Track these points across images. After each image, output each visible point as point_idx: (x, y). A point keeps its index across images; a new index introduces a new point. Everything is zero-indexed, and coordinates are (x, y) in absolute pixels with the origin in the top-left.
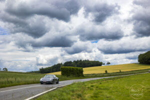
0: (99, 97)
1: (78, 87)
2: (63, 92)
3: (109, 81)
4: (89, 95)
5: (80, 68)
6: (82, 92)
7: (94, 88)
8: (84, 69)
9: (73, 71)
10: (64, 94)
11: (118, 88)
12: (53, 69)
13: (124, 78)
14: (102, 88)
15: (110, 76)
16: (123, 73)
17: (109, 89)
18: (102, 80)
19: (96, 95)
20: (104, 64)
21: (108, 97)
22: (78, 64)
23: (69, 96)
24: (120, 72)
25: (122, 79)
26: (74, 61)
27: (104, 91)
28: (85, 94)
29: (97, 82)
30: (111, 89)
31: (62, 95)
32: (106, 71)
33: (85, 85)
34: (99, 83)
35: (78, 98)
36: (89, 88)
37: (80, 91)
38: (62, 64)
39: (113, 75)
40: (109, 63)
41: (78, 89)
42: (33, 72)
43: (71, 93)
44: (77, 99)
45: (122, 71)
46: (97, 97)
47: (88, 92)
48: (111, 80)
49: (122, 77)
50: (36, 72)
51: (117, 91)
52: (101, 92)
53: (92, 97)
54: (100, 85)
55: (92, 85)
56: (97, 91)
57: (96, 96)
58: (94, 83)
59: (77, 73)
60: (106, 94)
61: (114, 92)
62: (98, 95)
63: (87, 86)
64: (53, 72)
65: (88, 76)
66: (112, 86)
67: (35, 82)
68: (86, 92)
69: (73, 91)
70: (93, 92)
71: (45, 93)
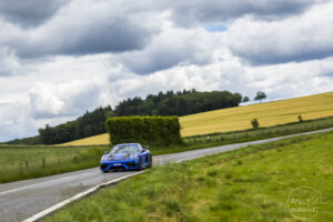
0: (236, 207)
1: (167, 180)
2: (119, 199)
3: (266, 152)
4: (203, 202)
5: (170, 118)
6: (181, 196)
7: (219, 181)
8: (182, 120)
9: (146, 129)
10: (123, 205)
11: (299, 174)
12: (81, 127)
13: (314, 142)
14: (246, 178)
15: (270, 135)
16: (309, 125)
17: (266, 180)
18: (245, 152)
19: (226, 203)
20: (246, 100)
21: (264, 207)
22: (163, 104)
23: (139, 212)
24: (301, 121)
25: (307, 143)
26: (150, 97)
27: (253, 187)
28: (192, 200)
29: (226, 160)
30: (275, 178)
31: (116, 209)
32: (255, 123)
33: (190, 173)
34: (234, 162)
35: (169, 215)
36: (201, 179)
37: (173, 192)
38: (109, 108)
39: (279, 134)
40: (261, 96)
41: (165, 186)
42: (17, 142)
43: (146, 201)
44: (166, 219)
45: (304, 118)
46: (229, 208)
47: (199, 193)
48: (274, 151)
49: (309, 138)
50: (28, 142)
51: (293, 185)
52: (243, 191)
53: (213, 209)
54: (239, 169)
55: (211, 169)
56: (230, 189)
57: (226, 205)
58: (220, 162)
59: (162, 135)
60: (260, 195)
61: (284, 188)
62: (232, 203)
63: (197, 176)
64: (82, 136)
65: (197, 143)
66: (275, 167)
67: (26, 173)
68: (192, 193)
69: (151, 195)
70: (215, 192)
71: (62, 209)
